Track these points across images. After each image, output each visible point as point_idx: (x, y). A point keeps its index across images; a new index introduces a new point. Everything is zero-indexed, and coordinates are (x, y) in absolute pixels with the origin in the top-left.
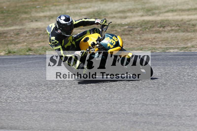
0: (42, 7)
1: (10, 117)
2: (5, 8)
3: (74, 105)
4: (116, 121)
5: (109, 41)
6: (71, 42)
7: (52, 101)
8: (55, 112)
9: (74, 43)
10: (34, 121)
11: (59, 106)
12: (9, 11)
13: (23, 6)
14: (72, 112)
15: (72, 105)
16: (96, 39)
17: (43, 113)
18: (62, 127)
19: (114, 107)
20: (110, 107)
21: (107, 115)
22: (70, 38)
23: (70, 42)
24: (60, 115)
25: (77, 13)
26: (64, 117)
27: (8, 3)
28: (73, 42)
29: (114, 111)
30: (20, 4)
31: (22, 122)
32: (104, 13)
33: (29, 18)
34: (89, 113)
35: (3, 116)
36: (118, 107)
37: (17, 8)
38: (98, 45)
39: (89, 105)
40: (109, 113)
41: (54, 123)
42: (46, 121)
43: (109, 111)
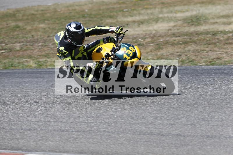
0: (130, 10)
1: (91, 140)
2: (86, 11)
3: (167, 126)
4: (216, 146)
5: (125, 52)
6: (82, 53)
7: (141, 121)
8: (145, 134)
9: (85, 54)
10: (120, 145)
11: (149, 128)
12: (91, 14)
13: (108, 9)
14: (164, 135)
15: (165, 126)
16: (111, 50)
17: (130, 136)
18: (152, 152)
19: (214, 130)
20: (209, 129)
21: (205, 139)
22: (82, 48)
23: (80, 52)
24: (150, 138)
25: (171, 17)
26: (155, 140)
27: (90, 5)
28: (84, 52)
29: (214, 135)
30: (104, 7)
31: (105, 146)
32: (204, 18)
33: (114, 23)
34: (185, 137)
35: (83, 139)
36: (219, 130)
37: (101, 12)
38: (112, 57)
39: (185, 126)
40: (208, 136)
41: (142, 148)
42: (133, 145)
43: (209, 134)
